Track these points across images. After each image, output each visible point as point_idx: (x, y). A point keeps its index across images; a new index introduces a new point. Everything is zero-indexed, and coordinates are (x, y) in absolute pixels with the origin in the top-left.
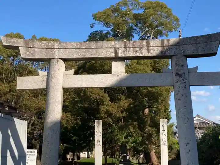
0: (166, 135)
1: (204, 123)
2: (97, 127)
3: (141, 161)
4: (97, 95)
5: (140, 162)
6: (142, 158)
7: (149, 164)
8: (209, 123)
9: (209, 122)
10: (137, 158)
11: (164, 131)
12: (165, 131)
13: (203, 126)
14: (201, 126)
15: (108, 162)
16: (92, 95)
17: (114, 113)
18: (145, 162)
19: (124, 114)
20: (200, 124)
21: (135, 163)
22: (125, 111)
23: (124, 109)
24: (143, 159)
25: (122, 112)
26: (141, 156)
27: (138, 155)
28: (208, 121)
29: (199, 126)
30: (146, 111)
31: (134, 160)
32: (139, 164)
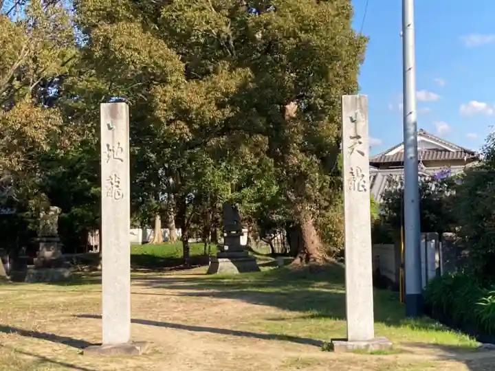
0: (363, 154)
1: (437, 150)
2: (110, 128)
3: (278, 249)
4: (145, 53)
5: (277, 251)
6: (280, 241)
7: (300, 255)
8: (449, 151)
9: (451, 147)
10: (269, 242)
11: (357, 141)
12: (358, 137)
13: (434, 158)
14: (430, 159)
15: (191, 253)
16: (128, 53)
17: (195, 106)
18: (288, 252)
19: (228, 112)
20: (427, 153)
21: (262, 255)
22: (229, 102)
23: (226, 95)
24: (283, 243)
25: (221, 106)
26: (279, 236)
27: (271, 236)
28: (448, 145)
29: (424, 157)
30: (292, 108)
31: (262, 249)
32: (274, 254)
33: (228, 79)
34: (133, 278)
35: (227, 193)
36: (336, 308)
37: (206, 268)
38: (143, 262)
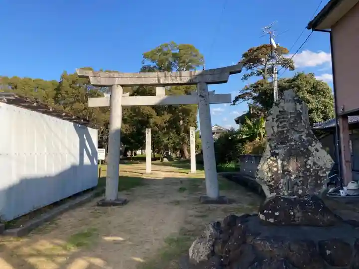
0: (194, 138)
1: (220, 129)
4: (148, 111)
7: (183, 157)
12: (193, 135)
14: (218, 132)
15: (155, 157)
16: (144, 111)
17: (159, 123)
18: (180, 157)
19: (166, 124)
20: (217, 130)
22: (166, 122)
24: (179, 154)
26: (178, 152)
27: (176, 152)
30: (182, 122)
31: (173, 156)
32: (177, 157)
33: (167, 116)
34: (152, 164)
35: (165, 142)
36: (189, 168)
37: (160, 160)
38: (153, 159)
